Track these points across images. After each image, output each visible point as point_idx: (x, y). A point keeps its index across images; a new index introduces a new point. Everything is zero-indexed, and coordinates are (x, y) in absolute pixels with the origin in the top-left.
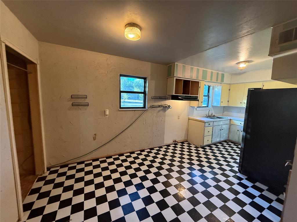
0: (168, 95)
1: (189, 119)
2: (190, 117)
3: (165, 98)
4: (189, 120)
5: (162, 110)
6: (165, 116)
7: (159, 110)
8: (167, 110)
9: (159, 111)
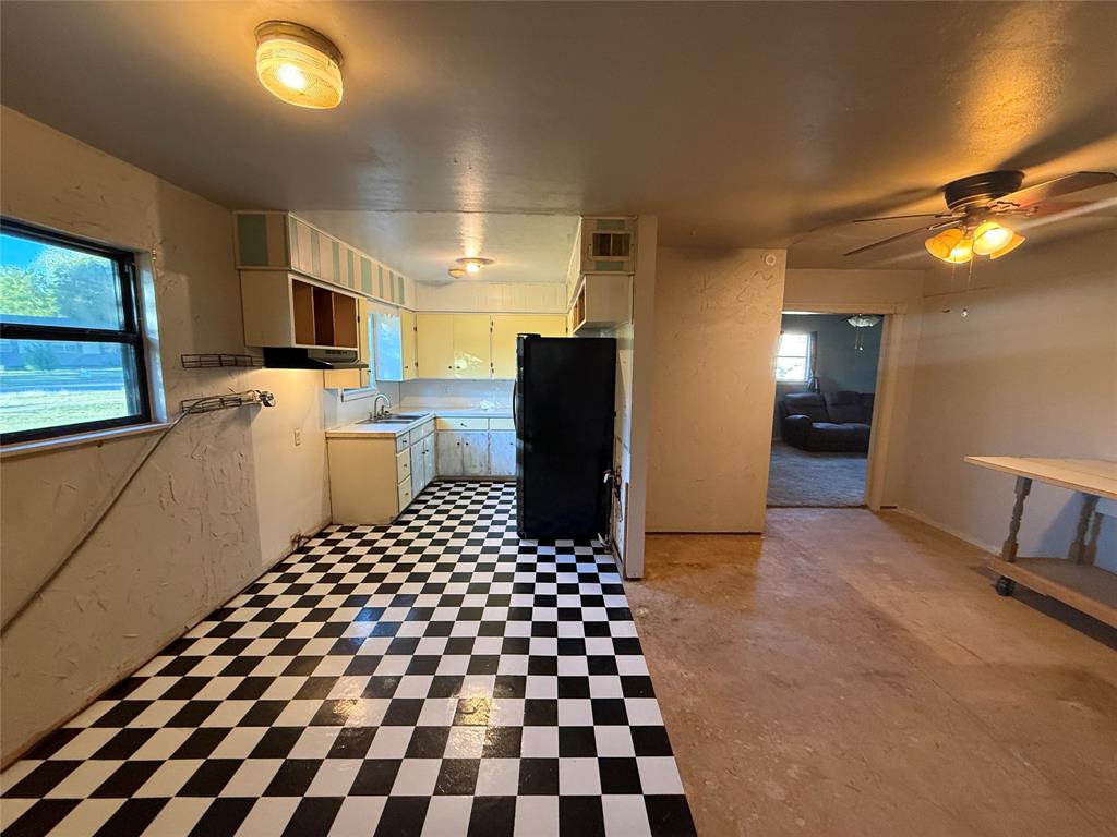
0: (250, 348)
1: (327, 438)
2: (331, 430)
3: (239, 363)
4: (330, 441)
5: (236, 417)
6: (249, 444)
7: (221, 419)
8: (255, 416)
9: (224, 425)
